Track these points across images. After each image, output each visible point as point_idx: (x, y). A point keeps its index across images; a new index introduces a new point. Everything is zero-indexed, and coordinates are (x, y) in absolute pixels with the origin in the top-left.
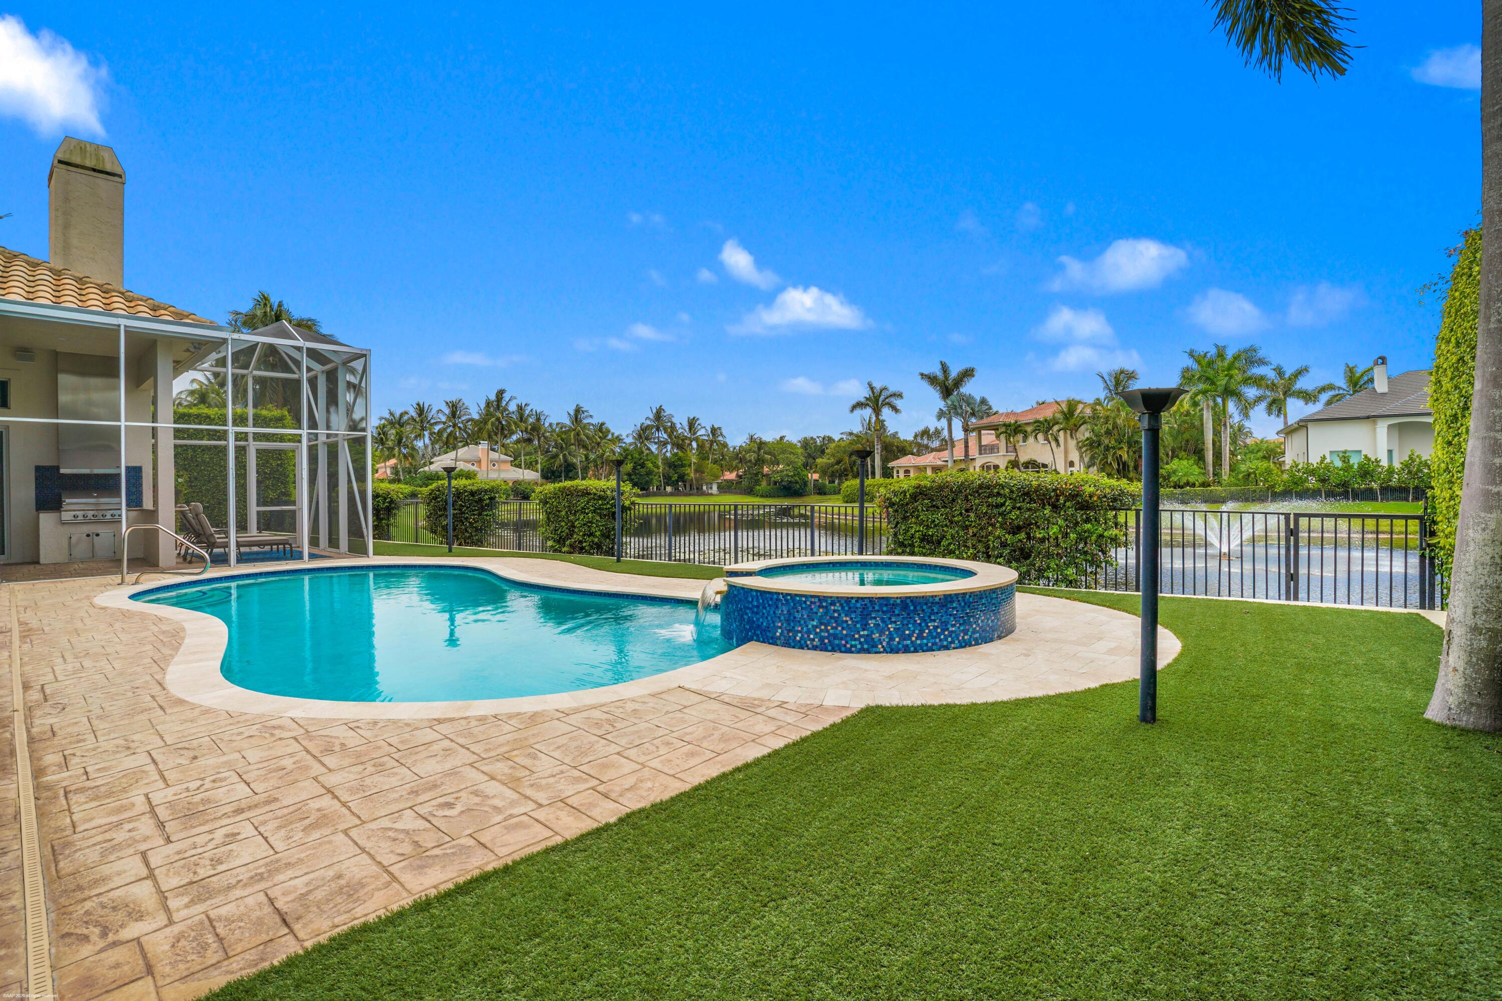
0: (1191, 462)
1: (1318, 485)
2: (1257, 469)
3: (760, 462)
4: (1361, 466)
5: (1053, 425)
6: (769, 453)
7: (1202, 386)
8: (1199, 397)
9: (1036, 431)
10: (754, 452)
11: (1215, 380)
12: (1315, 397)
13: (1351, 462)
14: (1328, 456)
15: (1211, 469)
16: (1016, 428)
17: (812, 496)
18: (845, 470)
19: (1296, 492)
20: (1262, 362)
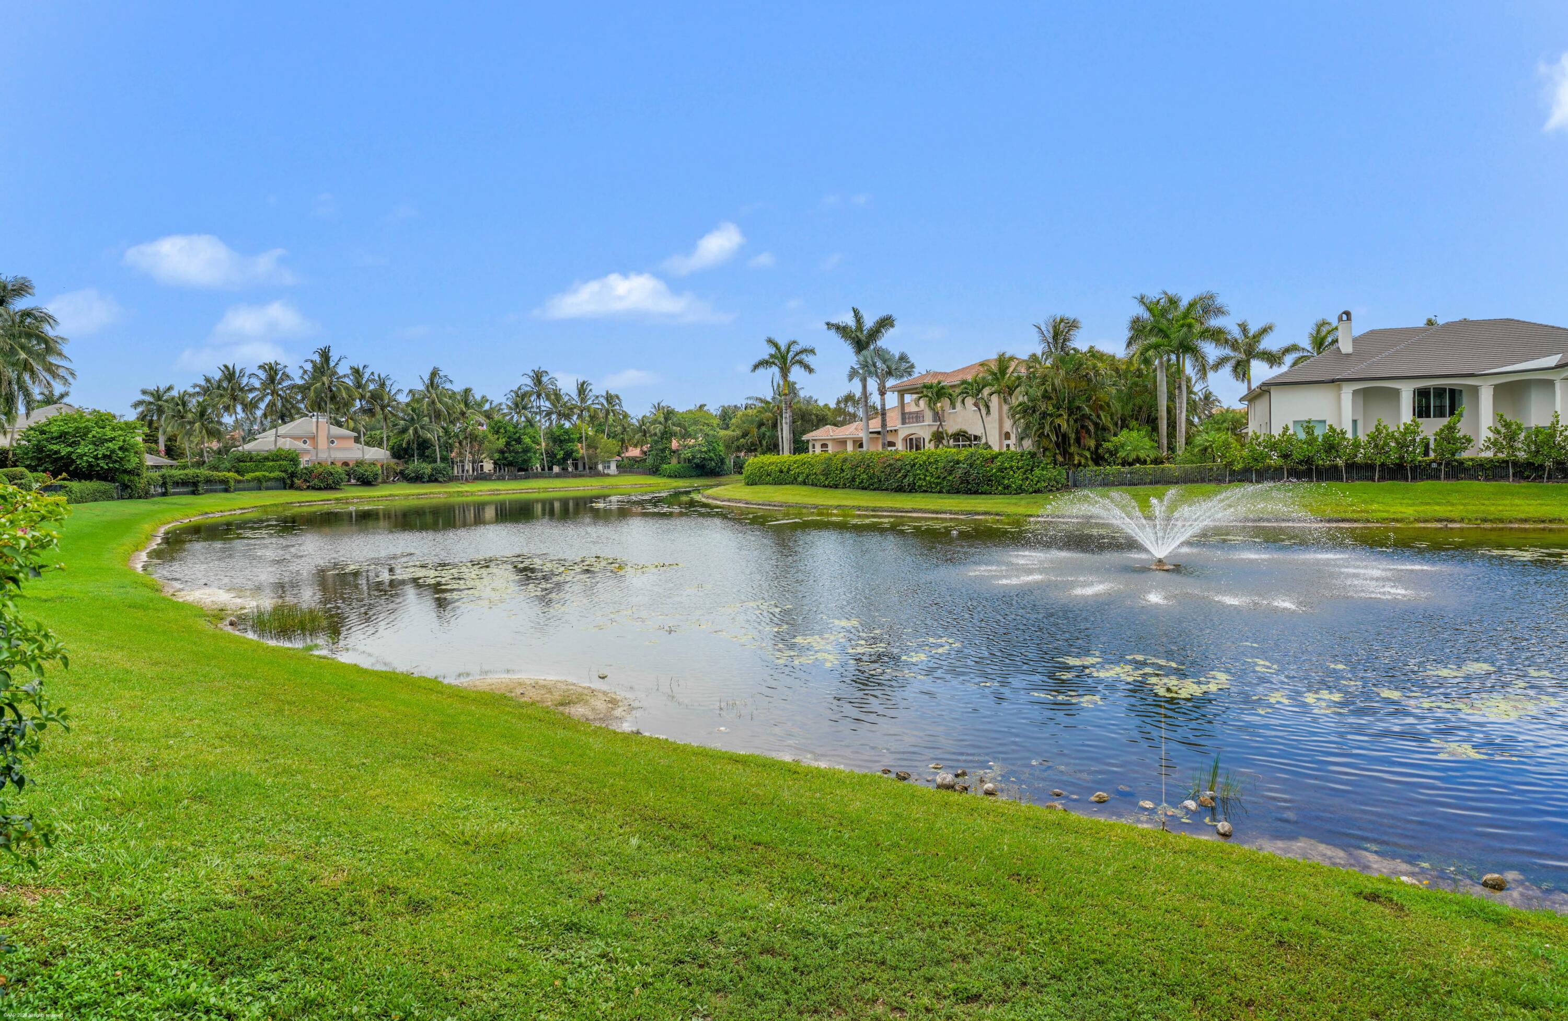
0: (1143, 433)
1: (1280, 462)
2: (1214, 442)
3: (667, 435)
4: (1326, 438)
5: (983, 387)
6: (679, 425)
7: (1154, 340)
8: (1151, 353)
9: (965, 393)
10: (660, 423)
11: (1168, 332)
12: (1279, 358)
13: (1316, 434)
14: (1291, 426)
15: (1165, 442)
16: (939, 390)
17: (732, 476)
18: (752, 444)
19: (1256, 470)
20: (1219, 311)
